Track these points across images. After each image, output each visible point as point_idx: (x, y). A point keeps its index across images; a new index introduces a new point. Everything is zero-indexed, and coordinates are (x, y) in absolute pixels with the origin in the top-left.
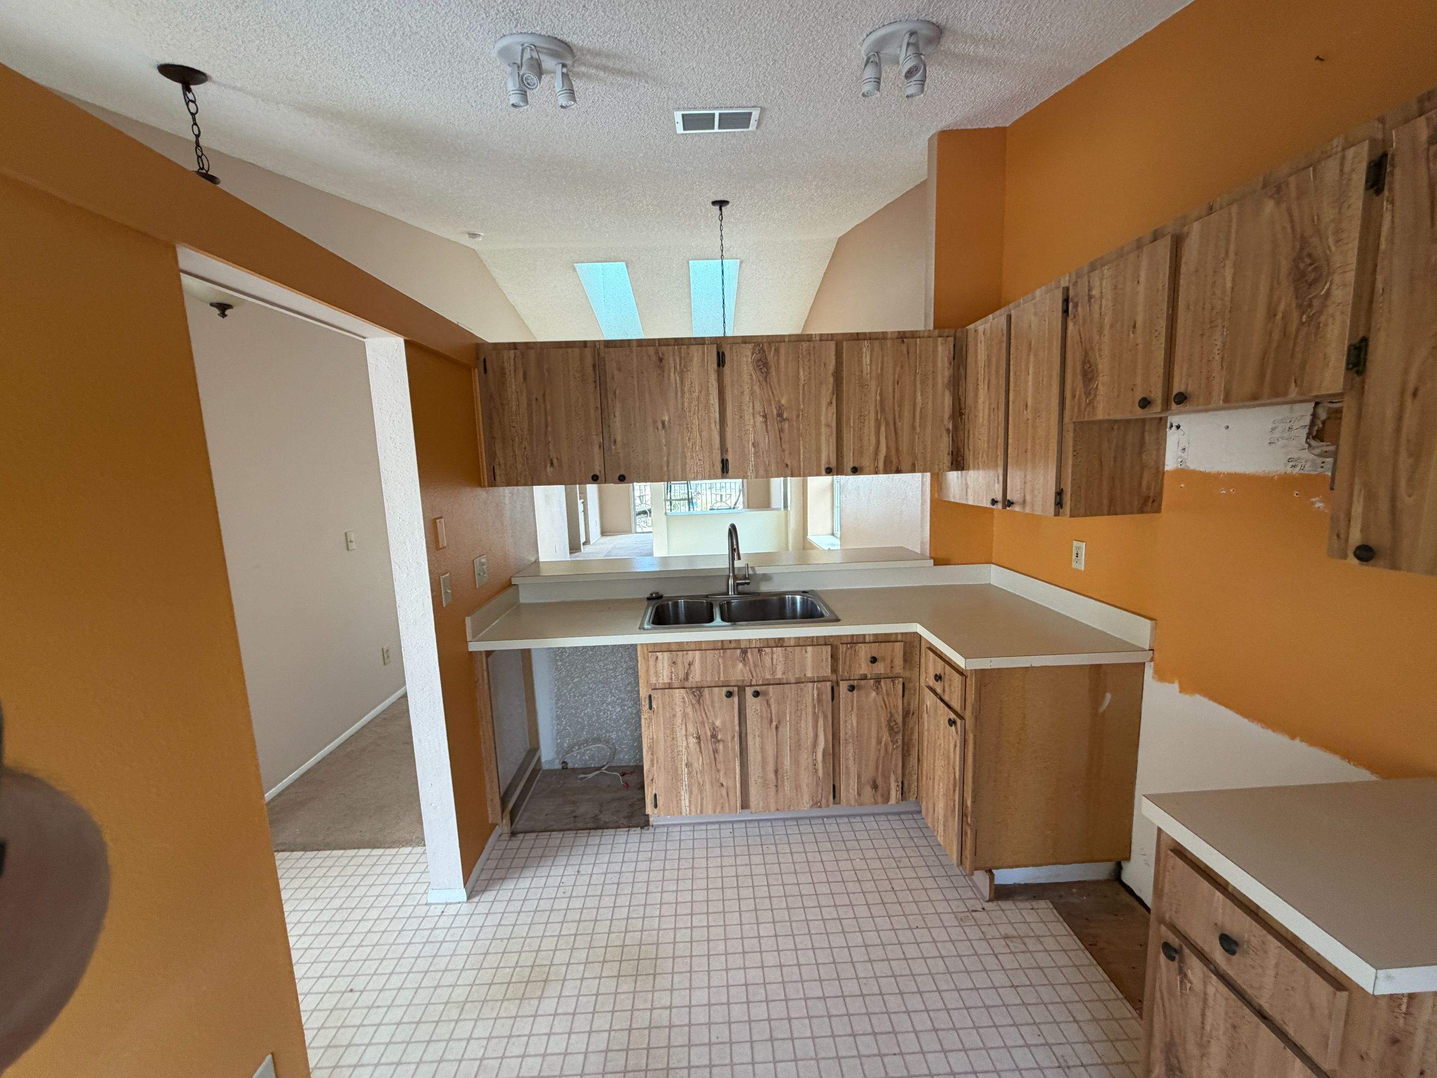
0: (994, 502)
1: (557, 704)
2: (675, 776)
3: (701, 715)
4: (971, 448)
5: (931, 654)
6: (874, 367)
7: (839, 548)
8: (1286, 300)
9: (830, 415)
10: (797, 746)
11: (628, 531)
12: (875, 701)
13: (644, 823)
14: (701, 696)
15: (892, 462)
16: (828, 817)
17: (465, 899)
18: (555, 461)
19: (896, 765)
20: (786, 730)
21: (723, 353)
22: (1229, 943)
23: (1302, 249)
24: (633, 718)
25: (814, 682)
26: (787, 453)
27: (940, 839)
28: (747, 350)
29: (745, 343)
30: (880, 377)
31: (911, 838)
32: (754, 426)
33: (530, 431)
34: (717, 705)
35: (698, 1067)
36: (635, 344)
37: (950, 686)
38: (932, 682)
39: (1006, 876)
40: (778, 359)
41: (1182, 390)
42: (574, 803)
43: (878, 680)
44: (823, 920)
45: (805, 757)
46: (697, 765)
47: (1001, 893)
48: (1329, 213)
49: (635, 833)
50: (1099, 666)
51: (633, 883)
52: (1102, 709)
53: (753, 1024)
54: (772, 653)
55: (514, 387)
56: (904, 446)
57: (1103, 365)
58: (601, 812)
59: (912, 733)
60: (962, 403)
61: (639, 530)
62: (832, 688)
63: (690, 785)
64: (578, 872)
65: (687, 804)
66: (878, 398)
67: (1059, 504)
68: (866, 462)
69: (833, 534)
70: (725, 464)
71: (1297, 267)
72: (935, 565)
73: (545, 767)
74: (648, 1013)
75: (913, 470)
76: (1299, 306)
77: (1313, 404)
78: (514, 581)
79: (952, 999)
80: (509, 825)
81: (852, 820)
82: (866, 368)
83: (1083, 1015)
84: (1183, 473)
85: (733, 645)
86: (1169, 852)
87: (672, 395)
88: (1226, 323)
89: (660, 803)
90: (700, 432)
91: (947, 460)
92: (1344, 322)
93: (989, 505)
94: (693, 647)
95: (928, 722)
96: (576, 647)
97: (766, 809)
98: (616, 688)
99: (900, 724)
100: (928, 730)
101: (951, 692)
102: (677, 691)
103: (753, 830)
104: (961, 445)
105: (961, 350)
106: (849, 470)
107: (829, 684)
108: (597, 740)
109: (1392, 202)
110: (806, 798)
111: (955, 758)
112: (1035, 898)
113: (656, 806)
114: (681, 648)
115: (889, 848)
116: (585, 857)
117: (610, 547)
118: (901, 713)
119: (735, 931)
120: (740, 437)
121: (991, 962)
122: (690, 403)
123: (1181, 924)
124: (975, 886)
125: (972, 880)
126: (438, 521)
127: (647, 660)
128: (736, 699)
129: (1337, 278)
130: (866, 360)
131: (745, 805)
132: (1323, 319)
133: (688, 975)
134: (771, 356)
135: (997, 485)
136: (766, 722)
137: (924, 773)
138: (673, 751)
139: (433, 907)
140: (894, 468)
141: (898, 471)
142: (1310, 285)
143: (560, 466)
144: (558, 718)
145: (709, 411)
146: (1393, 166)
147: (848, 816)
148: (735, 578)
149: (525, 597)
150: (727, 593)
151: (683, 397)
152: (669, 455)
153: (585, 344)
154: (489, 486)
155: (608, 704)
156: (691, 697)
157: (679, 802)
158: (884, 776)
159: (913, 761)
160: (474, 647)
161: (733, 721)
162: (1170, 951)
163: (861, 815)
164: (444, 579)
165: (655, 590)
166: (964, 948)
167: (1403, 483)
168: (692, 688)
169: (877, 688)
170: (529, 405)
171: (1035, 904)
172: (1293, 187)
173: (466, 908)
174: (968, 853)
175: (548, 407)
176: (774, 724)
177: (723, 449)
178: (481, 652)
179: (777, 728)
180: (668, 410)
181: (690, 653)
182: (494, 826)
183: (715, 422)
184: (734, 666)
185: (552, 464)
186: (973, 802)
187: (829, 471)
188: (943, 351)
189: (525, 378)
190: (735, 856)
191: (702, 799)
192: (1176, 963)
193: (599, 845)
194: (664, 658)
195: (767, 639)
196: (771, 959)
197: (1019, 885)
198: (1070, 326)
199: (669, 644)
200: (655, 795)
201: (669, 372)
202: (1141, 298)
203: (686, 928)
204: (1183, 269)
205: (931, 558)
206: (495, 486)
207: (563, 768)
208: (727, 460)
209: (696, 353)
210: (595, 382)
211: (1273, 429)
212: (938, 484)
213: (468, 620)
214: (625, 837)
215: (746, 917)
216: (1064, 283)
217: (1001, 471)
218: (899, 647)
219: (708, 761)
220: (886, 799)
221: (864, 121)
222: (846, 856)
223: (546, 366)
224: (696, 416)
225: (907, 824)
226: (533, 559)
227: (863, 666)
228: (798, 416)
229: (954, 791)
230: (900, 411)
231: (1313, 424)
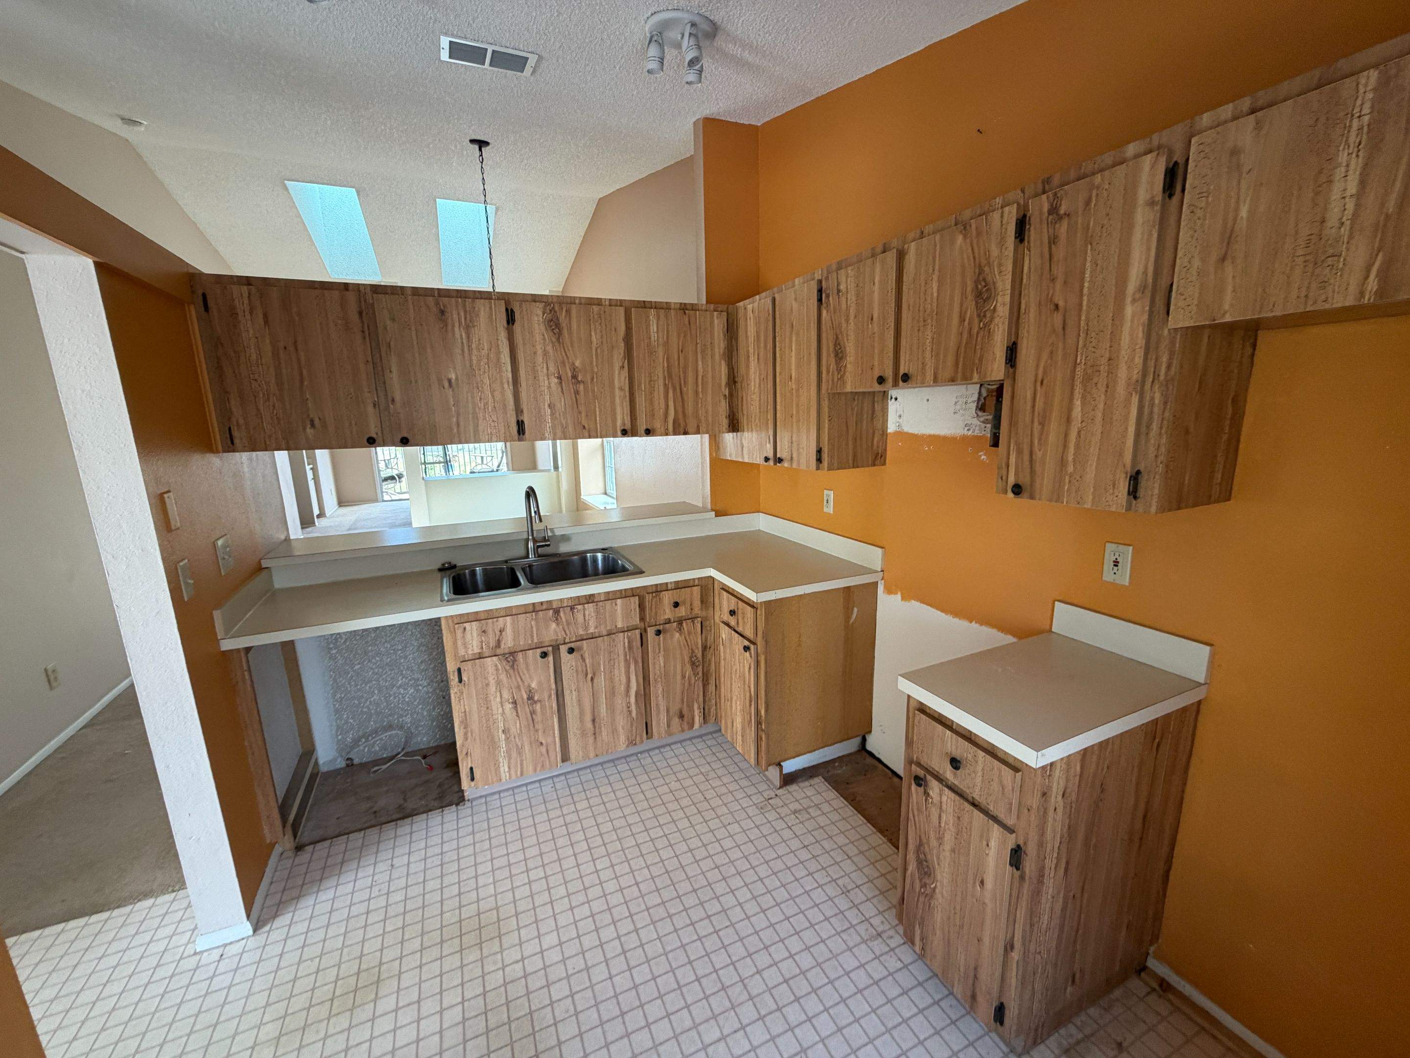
0: (767, 459)
1: (334, 696)
2: (493, 745)
3: (516, 679)
4: (745, 413)
5: (725, 593)
6: (661, 335)
7: (615, 506)
8: (971, 309)
9: (623, 379)
10: (612, 693)
11: (375, 500)
12: (679, 642)
13: (460, 799)
14: (515, 660)
15: (679, 425)
16: (641, 753)
17: (251, 932)
18: (317, 421)
19: (698, 695)
20: (601, 681)
21: (512, 310)
22: (955, 763)
23: (980, 274)
24: (430, 698)
25: (623, 632)
26: (583, 414)
27: (740, 749)
28: (538, 310)
29: (535, 301)
30: (666, 344)
31: (714, 754)
32: (549, 387)
33: (280, 384)
34: (531, 668)
35: (559, 1000)
36: (409, 292)
37: (743, 618)
38: (726, 617)
39: (790, 766)
40: (570, 320)
41: (906, 372)
42: (368, 798)
43: (680, 622)
44: (652, 840)
45: (620, 702)
46: (514, 730)
47: (788, 780)
48: (995, 252)
49: (450, 813)
50: (849, 588)
51: (458, 860)
52: (852, 621)
53: (604, 946)
54: (584, 609)
55: (251, 332)
56: (690, 410)
57: (850, 348)
58: (405, 800)
59: (710, 664)
60: (736, 371)
61: (386, 498)
62: (641, 634)
63: (508, 751)
64: (392, 866)
65: (507, 769)
66: (666, 365)
67: (819, 460)
68: (658, 425)
69: (606, 494)
70: (521, 426)
71: (977, 286)
72: (716, 516)
73: (324, 769)
74: (501, 972)
75: (698, 432)
76: (979, 316)
77: (978, 386)
78: (265, 564)
79: (763, 871)
80: (292, 839)
81: (662, 750)
82: (654, 336)
83: (852, 850)
84: (900, 434)
85: (544, 607)
86: (917, 712)
87: (458, 351)
88: (934, 323)
89: (477, 773)
90: (492, 392)
91: (725, 422)
92: (1004, 330)
93: (762, 462)
94: (502, 613)
95: (724, 652)
96: (355, 631)
97: (586, 757)
98: (408, 668)
99: (700, 659)
100: (725, 659)
101: (744, 623)
102: (489, 659)
103: (574, 779)
104: (735, 410)
105: (733, 324)
106: (643, 432)
107: (638, 632)
108: (390, 727)
109: (1029, 251)
110: (622, 738)
111: (750, 679)
112: (811, 777)
113: (473, 779)
114: (491, 615)
115: (697, 766)
116: (396, 849)
117: (353, 518)
118: (700, 649)
119: (572, 874)
120: (535, 398)
121: (787, 834)
122: (479, 361)
123: (924, 761)
124: (768, 779)
125: (765, 775)
126: (166, 496)
127: (453, 632)
128: (551, 658)
129: (1000, 299)
130: (654, 328)
131: (565, 758)
132: (992, 326)
133: (535, 925)
134: (562, 316)
135: (768, 445)
136: (581, 676)
137: (722, 696)
138: (488, 720)
139: (205, 954)
140: (682, 431)
141: (685, 433)
142: (985, 301)
143: (324, 426)
144: (337, 711)
145: (500, 371)
146: (1030, 224)
147: (658, 748)
148: (535, 541)
149: (280, 581)
150: (527, 557)
151: (470, 355)
152: (458, 415)
153: (346, 286)
154: (224, 451)
155: (399, 688)
156: (504, 663)
157: (497, 769)
158: (688, 706)
159: (711, 688)
160: (227, 645)
161: (549, 680)
162: (919, 781)
163: (669, 745)
164: (183, 568)
165: (448, 560)
166: (766, 830)
167: (1036, 442)
168: (504, 654)
169: (680, 629)
170: (276, 354)
171: (812, 782)
172: (974, 226)
173: (252, 943)
174: (763, 754)
175: (303, 358)
176: (589, 676)
177: (519, 411)
178: (238, 650)
179: (592, 679)
180: (455, 368)
181: (501, 619)
182: (272, 846)
183: (508, 382)
184: (547, 627)
185: (313, 425)
186: (766, 711)
187: (624, 433)
188: (718, 324)
189: (266, 322)
190: (561, 807)
191: (522, 761)
192: (922, 788)
193: (411, 833)
194: (473, 628)
195: (578, 597)
196: (611, 886)
197: (799, 770)
198: (824, 313)
199: (477, 613)
200: (471, 769)
201: (453, 326)
202: (876, 295)
203: (524, 885)
204: (905, 278)
205: (712, 510)
206: (234, 451)
207: (348, 765)
208: (523, 422)
209: (482, 307)
210: (363, 332)
211: (956, 403)
212: (715, 444)
213: (217, 615)
214: (440, 818)
215: (582, 858)
216: (818, 276)
217: (771, 433)
218: (696, 590)
219: (526, 723)
220: (691, 725)
221: (638, 93)
222: (662, 781)
223: (295, 310)
224: (486, 375)
225: (709, 743)
226: (283, 537)
227: (667, 611)
228: (592, 379)
229: (750, 705)
230: (685, 378)
231: (979, 399)
